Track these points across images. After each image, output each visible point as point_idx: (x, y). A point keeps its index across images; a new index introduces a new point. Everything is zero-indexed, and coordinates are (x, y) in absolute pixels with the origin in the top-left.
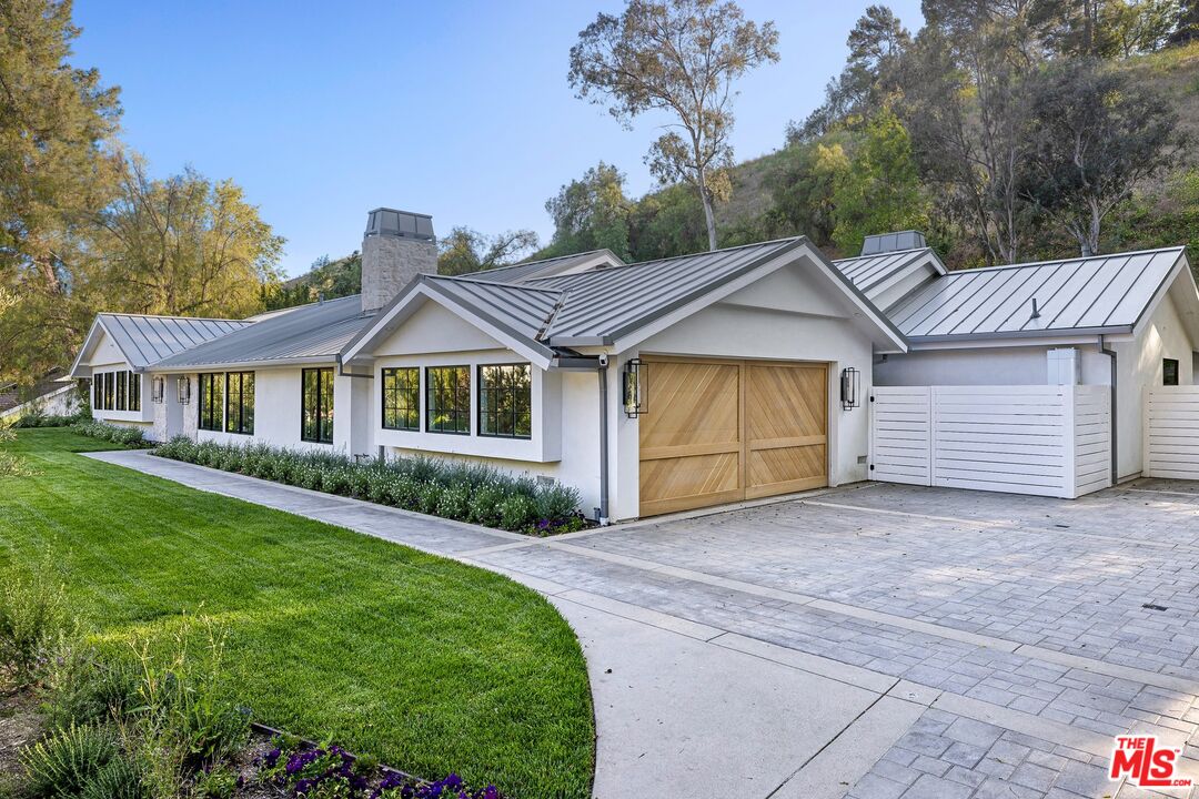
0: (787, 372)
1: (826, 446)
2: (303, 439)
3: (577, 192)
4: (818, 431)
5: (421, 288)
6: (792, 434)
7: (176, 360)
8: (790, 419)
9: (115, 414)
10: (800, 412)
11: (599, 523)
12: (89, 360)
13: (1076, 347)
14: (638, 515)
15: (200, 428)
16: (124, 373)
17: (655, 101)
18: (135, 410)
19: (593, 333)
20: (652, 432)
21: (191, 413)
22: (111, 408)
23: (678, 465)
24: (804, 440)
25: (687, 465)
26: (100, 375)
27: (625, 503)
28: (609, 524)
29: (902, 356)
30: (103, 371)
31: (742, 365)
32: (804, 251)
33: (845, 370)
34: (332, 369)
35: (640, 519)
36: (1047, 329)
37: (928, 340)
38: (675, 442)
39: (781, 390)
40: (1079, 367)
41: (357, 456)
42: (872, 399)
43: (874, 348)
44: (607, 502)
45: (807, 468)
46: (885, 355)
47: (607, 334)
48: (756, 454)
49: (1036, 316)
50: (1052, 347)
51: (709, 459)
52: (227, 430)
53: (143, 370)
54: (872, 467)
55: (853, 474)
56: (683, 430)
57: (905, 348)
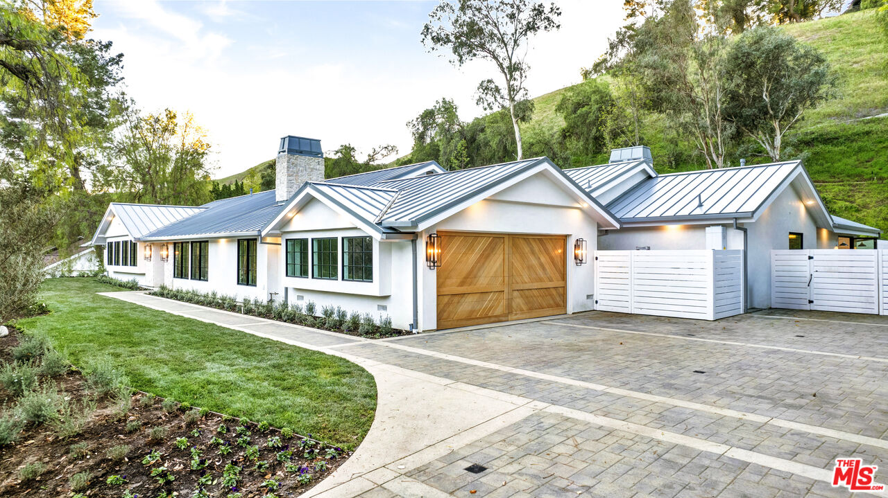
0: (537, 241)
1: (565, 288)
2: (238, 283)
3: (428, 116)
4: (560, 278)
5: (309, 190)
6: (541, 280)
7: (159, 233)
8: (540, 272)
9: (121, 268)
10: (547, 267)
11: (412, 332)
12: (104, 233)
13: (723, 225)
14: (436, 328)
15: (174, 277)
16: (126, 242)
17: (481, 53)
18: (134, 265)
19: (406, 219)
20: (446, 279)
21: (169, 267)
22: (118, 264)
23: (464, 299)
24: (550, 285)
25: (470, 299)
26: (111, 243)
27: (428, 320)
28: (418, 333)
29: (616, 231)
30: (113, 240)
31: (506, 237)
32: (546, 166)
33: (577, 240)
34: (256, 239)
35: (437, 330)
36: (704, 214)
37: (634, 221)
38: (462, 284)
39: (533, 253)
40: (724, 237)
41: (271, 294)
42: (597, 259)
43: (599, 226)
44: (417, 320)
45: (552, 302)
46: (606, 230)
47: (414, 220)
48: (516, 293)
49: (701, 205)
50: (709, 226)
51: (484, 295)
52: (191, 279)
53: (139, 240)
54: (597, 302)
55: (583, 305)
56: (466, 278)
57: (618, 226)
